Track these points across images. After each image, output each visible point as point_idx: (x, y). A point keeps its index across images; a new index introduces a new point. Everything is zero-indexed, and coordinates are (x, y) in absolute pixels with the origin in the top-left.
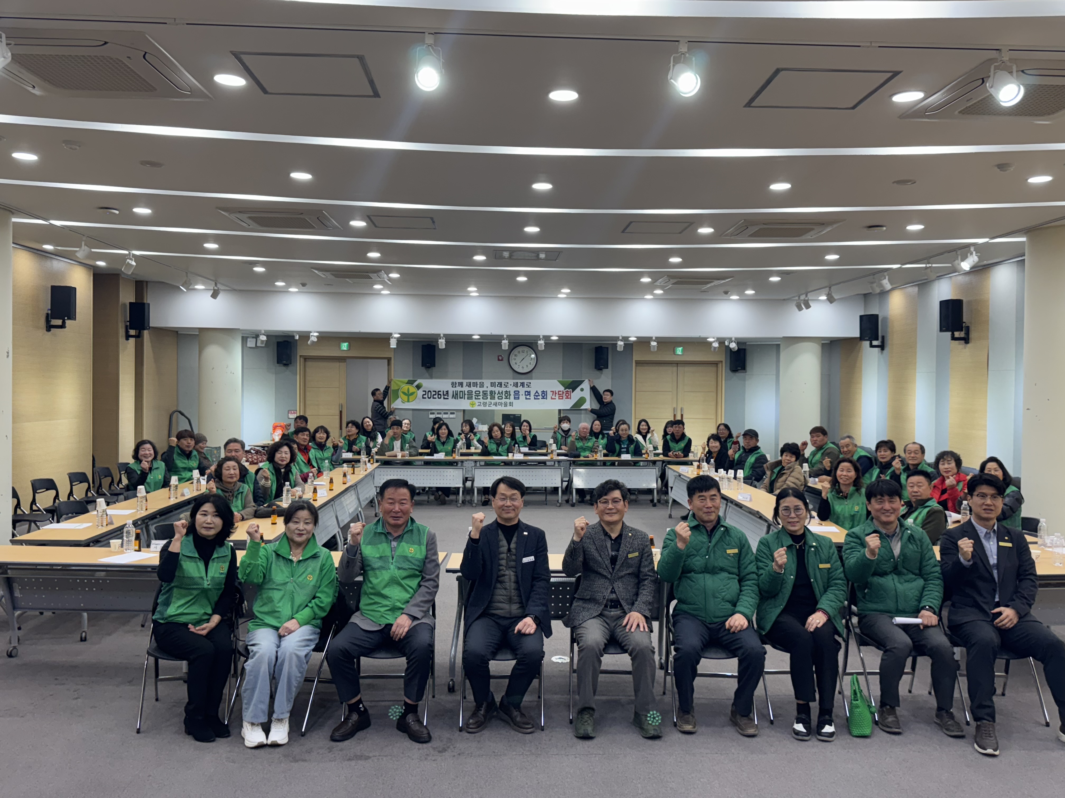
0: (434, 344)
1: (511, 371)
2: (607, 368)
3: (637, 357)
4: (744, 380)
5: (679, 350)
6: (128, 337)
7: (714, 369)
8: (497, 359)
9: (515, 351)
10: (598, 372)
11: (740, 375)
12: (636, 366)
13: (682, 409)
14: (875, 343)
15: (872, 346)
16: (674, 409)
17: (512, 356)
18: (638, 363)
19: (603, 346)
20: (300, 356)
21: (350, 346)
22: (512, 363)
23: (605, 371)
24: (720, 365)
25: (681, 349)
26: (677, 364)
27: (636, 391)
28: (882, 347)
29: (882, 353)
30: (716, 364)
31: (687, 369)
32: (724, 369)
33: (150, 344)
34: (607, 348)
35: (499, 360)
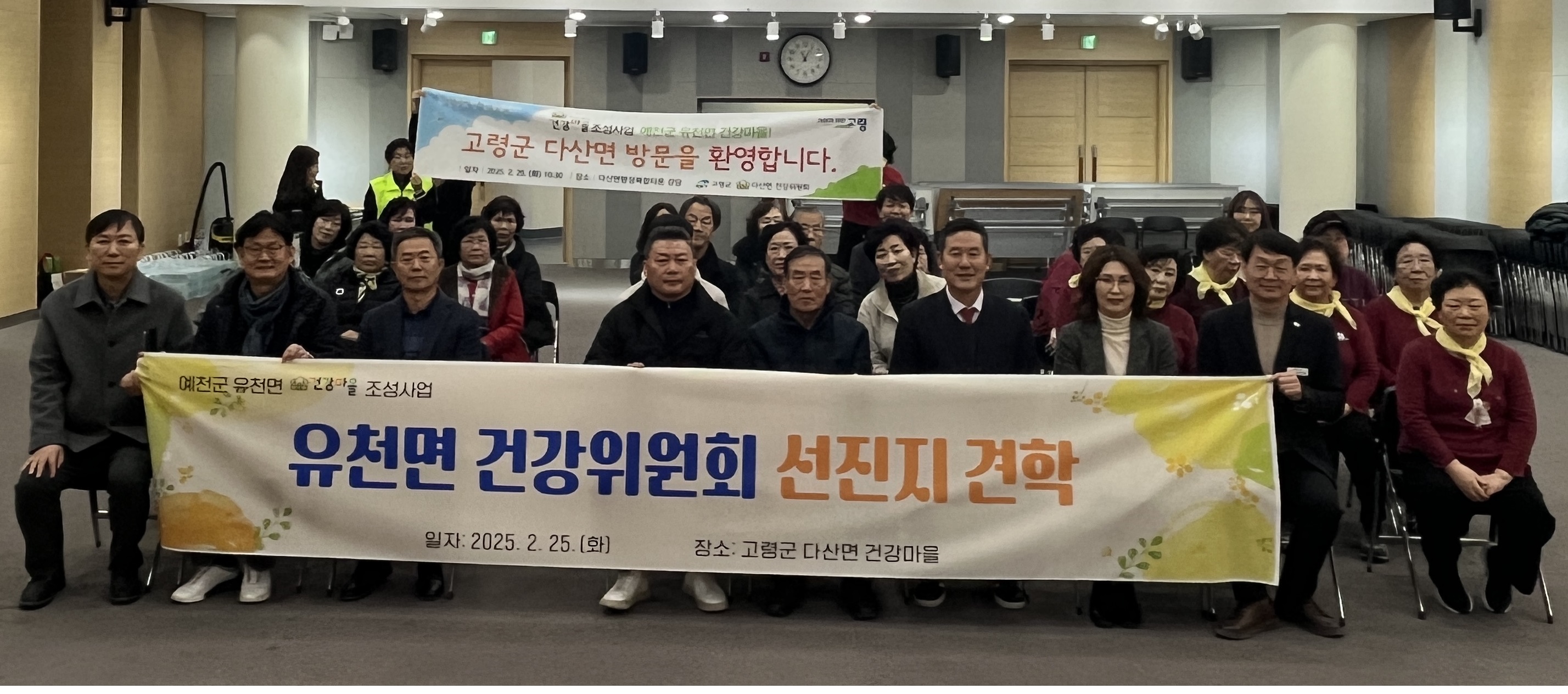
0: (645, 32)
1: (782, 81)
2: (958, 74)
3: (1011, 54)
4: (1208, 94)
5: (1089, 42)
6: (109, 20)
7: (1151, 75)
8: (758, 58)
9: (791, 46)
10: (940, 81)
11: (1200, 85)
12: (1011, 70)
13: (1094, 150)
14: (1462, 23)
15: (1457, 28)
16: (1080, 150)
17: (786, 55)
18: (1017, 66)
19: (951, 34)
20: (414, 56)
21: (498, 38)
22: (786, 64)
23: (953, 78)
24: (1163, 69)
25: (1092, 38)
26: (1085, 66)
27: (1010, 116)
28: (1476, 30)
29: (1476, 41)
30: (1155, 66)
31: (1104, 75)
32: (1170, 76)
33: (151, 33)
34: (958, 38)
35: (761, 60)
